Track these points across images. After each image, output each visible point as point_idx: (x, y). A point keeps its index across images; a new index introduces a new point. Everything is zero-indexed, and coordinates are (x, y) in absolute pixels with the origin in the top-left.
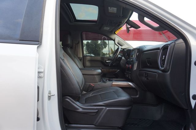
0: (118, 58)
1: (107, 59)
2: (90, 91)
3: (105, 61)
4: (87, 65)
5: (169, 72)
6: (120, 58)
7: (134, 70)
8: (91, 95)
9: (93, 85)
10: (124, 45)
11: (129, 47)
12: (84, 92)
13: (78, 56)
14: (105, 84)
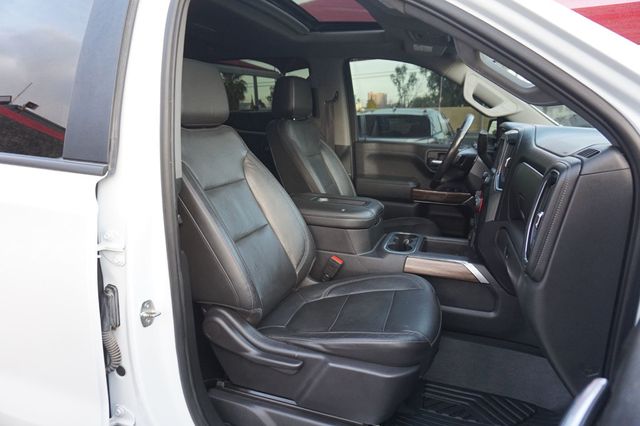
0: (457, 159)
1: (436, 154)
2: (331, 279)
3: (429, 160)
4: (366, 173)
5: (542, 285)
6: (468, 161)
7: (486, 221)
8: (326, 294)
9: (340, 262)
10: (500, 101)
11: (519, 109)
12: (310, 282)
13: (337, 143)
14: (379, 259)
